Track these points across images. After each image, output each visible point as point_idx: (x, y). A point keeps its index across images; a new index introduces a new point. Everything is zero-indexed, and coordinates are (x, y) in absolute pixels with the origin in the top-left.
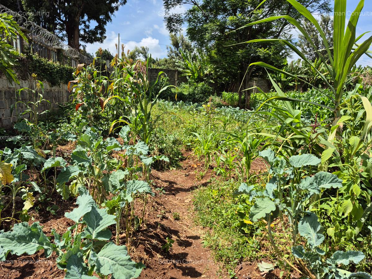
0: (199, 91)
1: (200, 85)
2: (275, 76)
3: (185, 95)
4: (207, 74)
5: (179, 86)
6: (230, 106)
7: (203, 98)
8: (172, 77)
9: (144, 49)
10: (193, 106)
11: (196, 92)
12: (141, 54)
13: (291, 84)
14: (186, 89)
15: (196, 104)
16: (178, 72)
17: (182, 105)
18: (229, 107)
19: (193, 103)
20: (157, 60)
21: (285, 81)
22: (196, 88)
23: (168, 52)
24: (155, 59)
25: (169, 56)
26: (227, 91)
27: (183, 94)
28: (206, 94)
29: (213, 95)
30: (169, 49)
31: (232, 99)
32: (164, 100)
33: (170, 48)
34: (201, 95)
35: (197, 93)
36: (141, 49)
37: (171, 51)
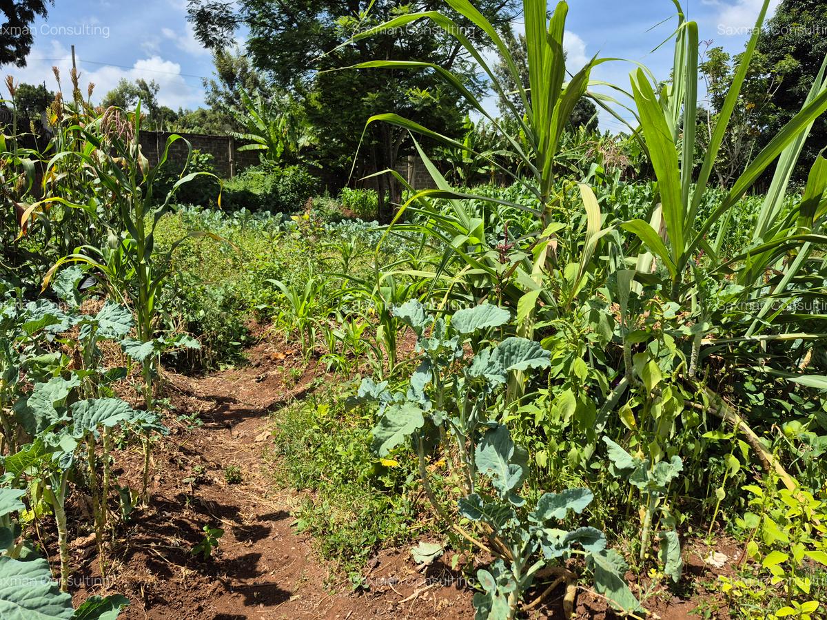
0: (287, 185)
1: (289, 171)
2: (451, 153)
3: (256, 195)
4: (304, 147)
5: (240, 176)
6: (358, 219)
7: (298, 201)
8: (220, 153)
9: (143, 85)
10: (271, 219)
11: (281, 188)
12: (137, 99)
13: (481, 171)
14: (256, 181)
15: (280, 215)
16: (235, 141)
17: (247, 218)
18: (356, 222)
19: (274, 214)
20: (181, 113)
21: (470, 164)
22: (279, 178)
23: (207, 93)
24: (176, 111)
25: (209, 104)
26: (352, 186)
27: (251, 194)
28: (303, 192)
29: (322, 196)
30: (210, 88)
31: (363, 202)
32: (199, 207)
33: (213, 83)
34: (292, 195)
35: (284, 191)
36: (137, 85)
37: (216, 92)
